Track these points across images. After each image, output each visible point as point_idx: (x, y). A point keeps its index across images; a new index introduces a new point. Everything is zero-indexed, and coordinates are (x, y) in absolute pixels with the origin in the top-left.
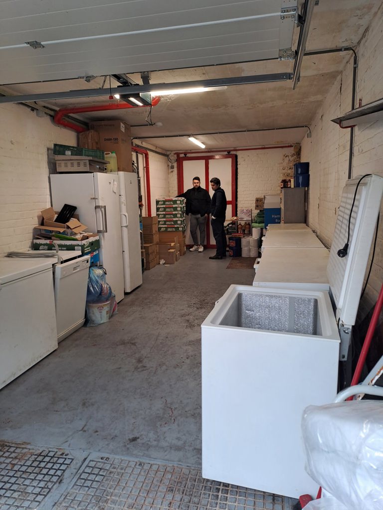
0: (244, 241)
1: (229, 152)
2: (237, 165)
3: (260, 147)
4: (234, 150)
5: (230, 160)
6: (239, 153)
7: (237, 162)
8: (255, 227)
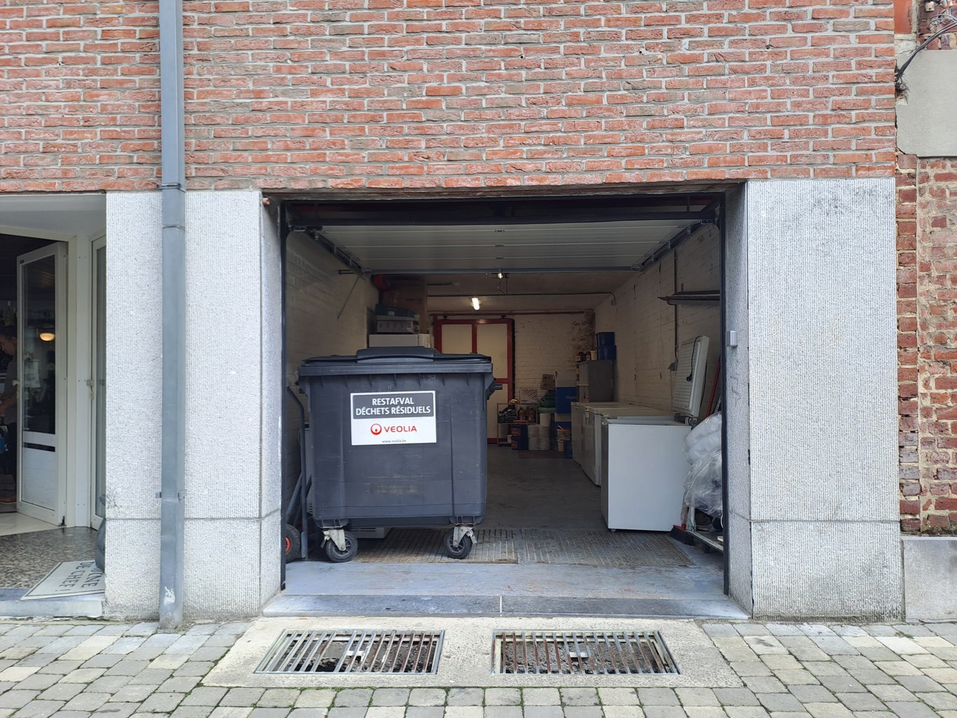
0: (531, 429)
1: (503, 316)
2: (514, 333)
3: (543, 311)
4: (509, 314)
5: (505, 326)
6: (516, 318)
7: (513, 329)
8: (543, 412)
